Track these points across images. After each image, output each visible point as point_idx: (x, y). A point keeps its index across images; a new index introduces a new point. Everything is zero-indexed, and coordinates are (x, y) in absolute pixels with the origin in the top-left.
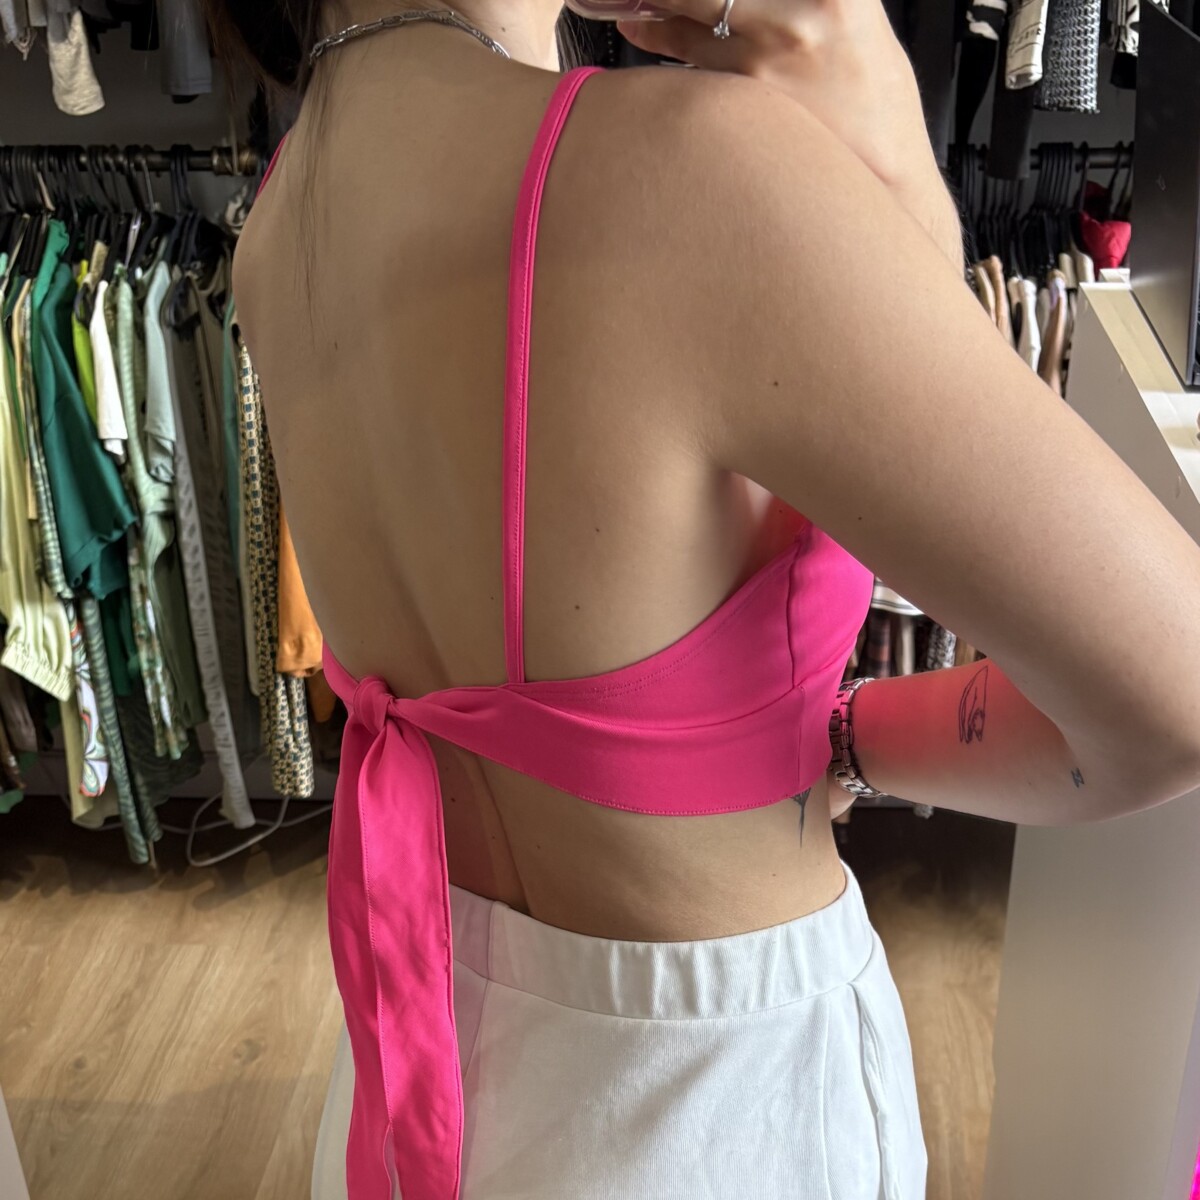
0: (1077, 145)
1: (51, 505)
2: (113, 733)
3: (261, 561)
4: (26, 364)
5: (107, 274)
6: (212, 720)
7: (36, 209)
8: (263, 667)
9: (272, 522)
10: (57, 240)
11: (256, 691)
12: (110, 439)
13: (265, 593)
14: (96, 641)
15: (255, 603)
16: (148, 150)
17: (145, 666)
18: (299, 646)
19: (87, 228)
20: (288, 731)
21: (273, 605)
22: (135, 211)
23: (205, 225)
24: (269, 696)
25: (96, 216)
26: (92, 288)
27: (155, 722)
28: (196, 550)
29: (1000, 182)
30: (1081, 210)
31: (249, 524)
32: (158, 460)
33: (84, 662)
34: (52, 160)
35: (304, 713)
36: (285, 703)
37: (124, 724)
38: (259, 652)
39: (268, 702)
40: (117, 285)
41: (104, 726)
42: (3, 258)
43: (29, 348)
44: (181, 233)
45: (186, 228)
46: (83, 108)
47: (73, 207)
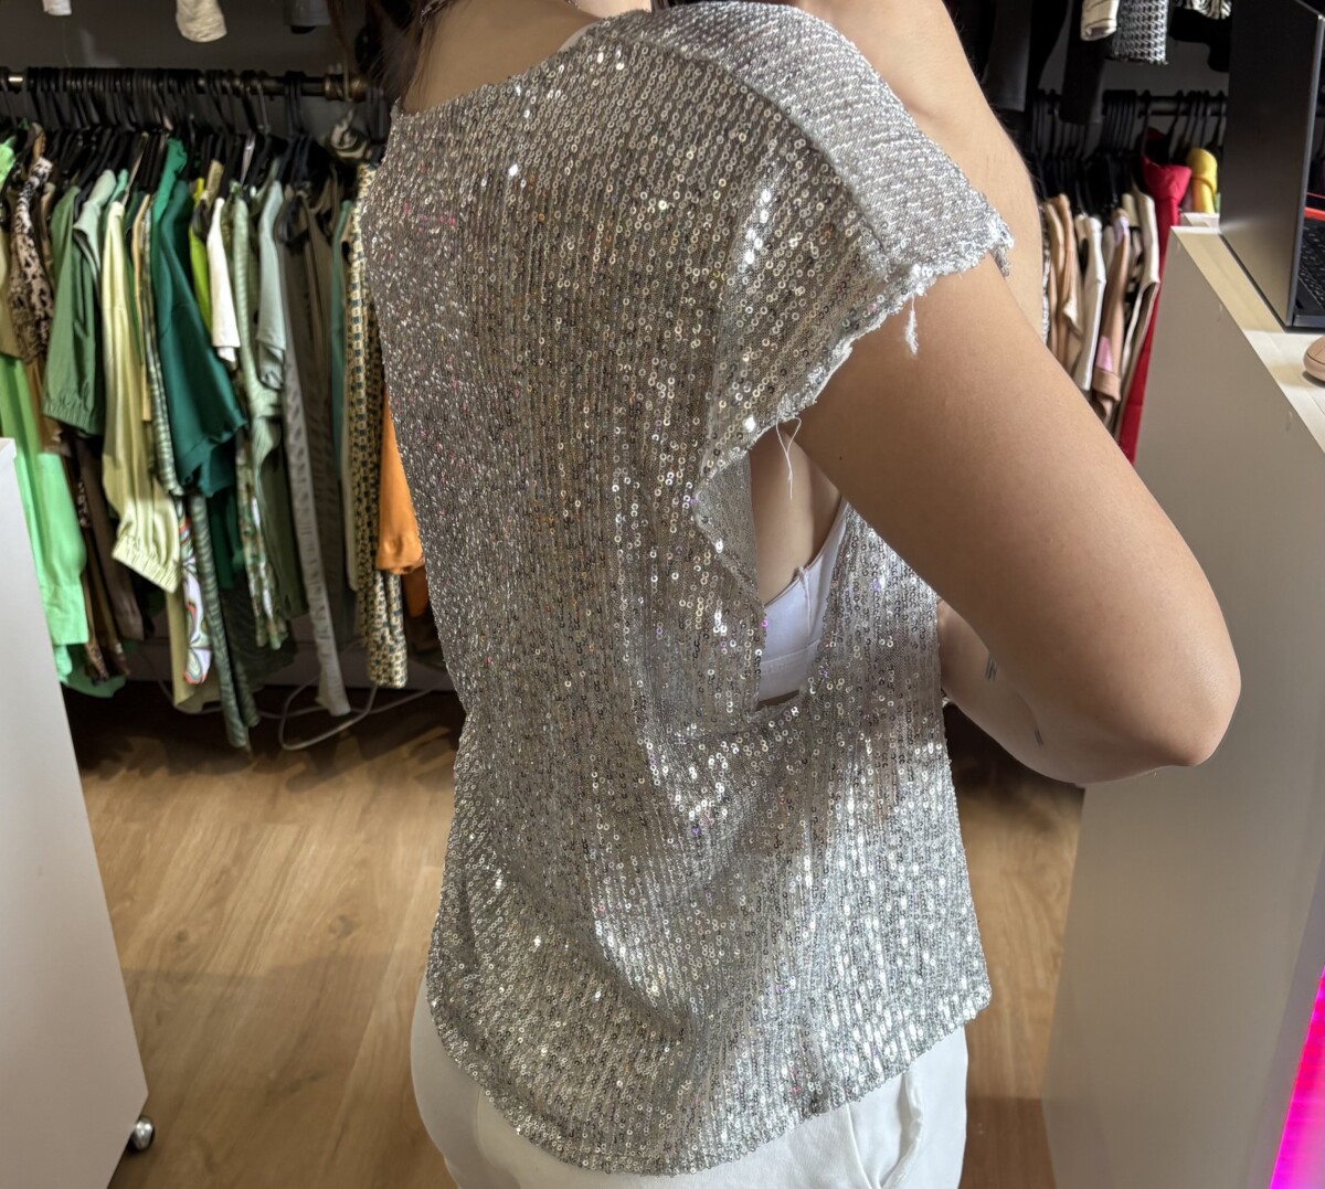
0: (1140, 92)
1: (165, 407)
2: (217, 623)
3: (364, 463)
4: (144, 274)
5: (223, 191)
6: (313, 613)
7: (155, 129)
8: (362, 564)
9: (376, 427)
10: (176, 159)
11: (354, 586)
12: (223, 347)
13: (367, 494)
14: (203, 536)
15: (357, 504)
16: (263, 76)
17: (249, 561)
18: (399, 545)
19: (203, 148)
20: (384, 625)
21: (374, 506)
22: (250, 132)
23: (314, 144)
24: (367, 591)
25: (211, 137)
26: (209, 204)
27: (257, 613)
28: (301, 453)
29: (1068, 125)
30: (1143, 154)
31: (353, 429)
32: (269, 367)
33: (192, 556)
34: (171, 82)
35: (399, 607)
36: (383, 599)
37: (226, 614)
38: (359, 550)
39: (366, 597)
40: (233, 202)
41: (209, 617)
42: (124, 175)
43: (148, 260)
44: (293, 155)
45: (298, 150)
46: (206, 36)
47: (190, 126)
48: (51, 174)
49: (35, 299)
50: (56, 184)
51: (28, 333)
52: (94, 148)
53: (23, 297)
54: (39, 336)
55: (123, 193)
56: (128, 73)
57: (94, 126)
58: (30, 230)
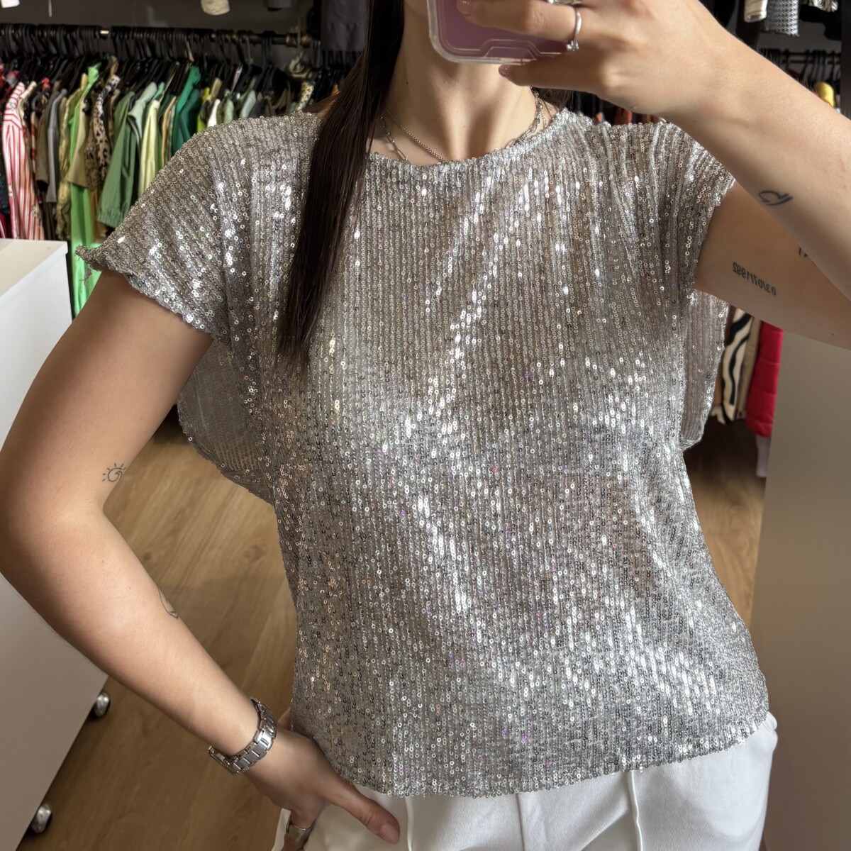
0: (783, 49)
5: (220, 96)
7: (184, 61)
10: (194, 76)
16: (250, 33)
19: (211, 72)
22: (240, 63)
23: (278, 71)
25: (217, 65)
26: (211, 103)
34: (196, 36)
40: (226, 102)
42: (162, 85)
43: (171, 133)
44: (265, 75)
45: (268, 73)
46: (218, 11)
47: (205, 60)
48: (119, 85)
49: (100, 154)
50: (121, 90)
51: (93, 174)
52: (146, 70)
53: (93, 154)
54: (100, 176)
55: (160, 96)
56: (171, 30)
57: (148, 58)
58: (102, 115)
